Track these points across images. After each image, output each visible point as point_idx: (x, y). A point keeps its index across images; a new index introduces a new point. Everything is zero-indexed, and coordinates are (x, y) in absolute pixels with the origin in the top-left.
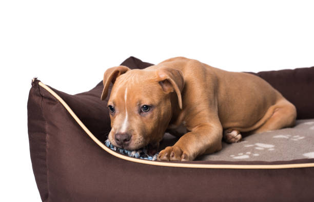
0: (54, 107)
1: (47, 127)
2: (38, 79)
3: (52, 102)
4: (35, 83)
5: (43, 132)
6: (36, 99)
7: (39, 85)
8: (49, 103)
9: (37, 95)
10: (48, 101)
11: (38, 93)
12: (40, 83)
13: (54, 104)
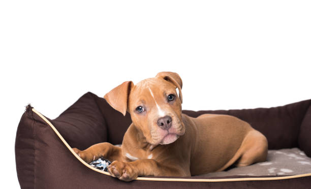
0: (45, 129)
1: (37, 144)
2: (32, 106)
3: (43, 125)
4: (29, 108)
5: (32, 148)
6: (29, 122)
8: (40, 126)
9: (30, 118)
10: (40, 124)
11: (32, 117)
12: (33, 110)
13: (45, 127)
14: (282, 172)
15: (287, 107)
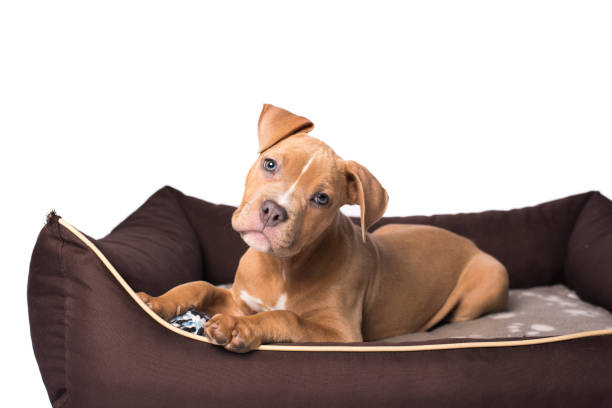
0: (83, 257)
1: (69, 287)
2: (58, 214)
3: (79, 249)
4: (53, 219)
5: (60, 293)
6: (53, 244)
7: (59, 224)
8: (76, 252)
9: (55, 238)
10: (74, 248)
11: (58, 235)
12: (60, 221)
13: (84, 253)
14: (534, 330)
15: (541, 208)
